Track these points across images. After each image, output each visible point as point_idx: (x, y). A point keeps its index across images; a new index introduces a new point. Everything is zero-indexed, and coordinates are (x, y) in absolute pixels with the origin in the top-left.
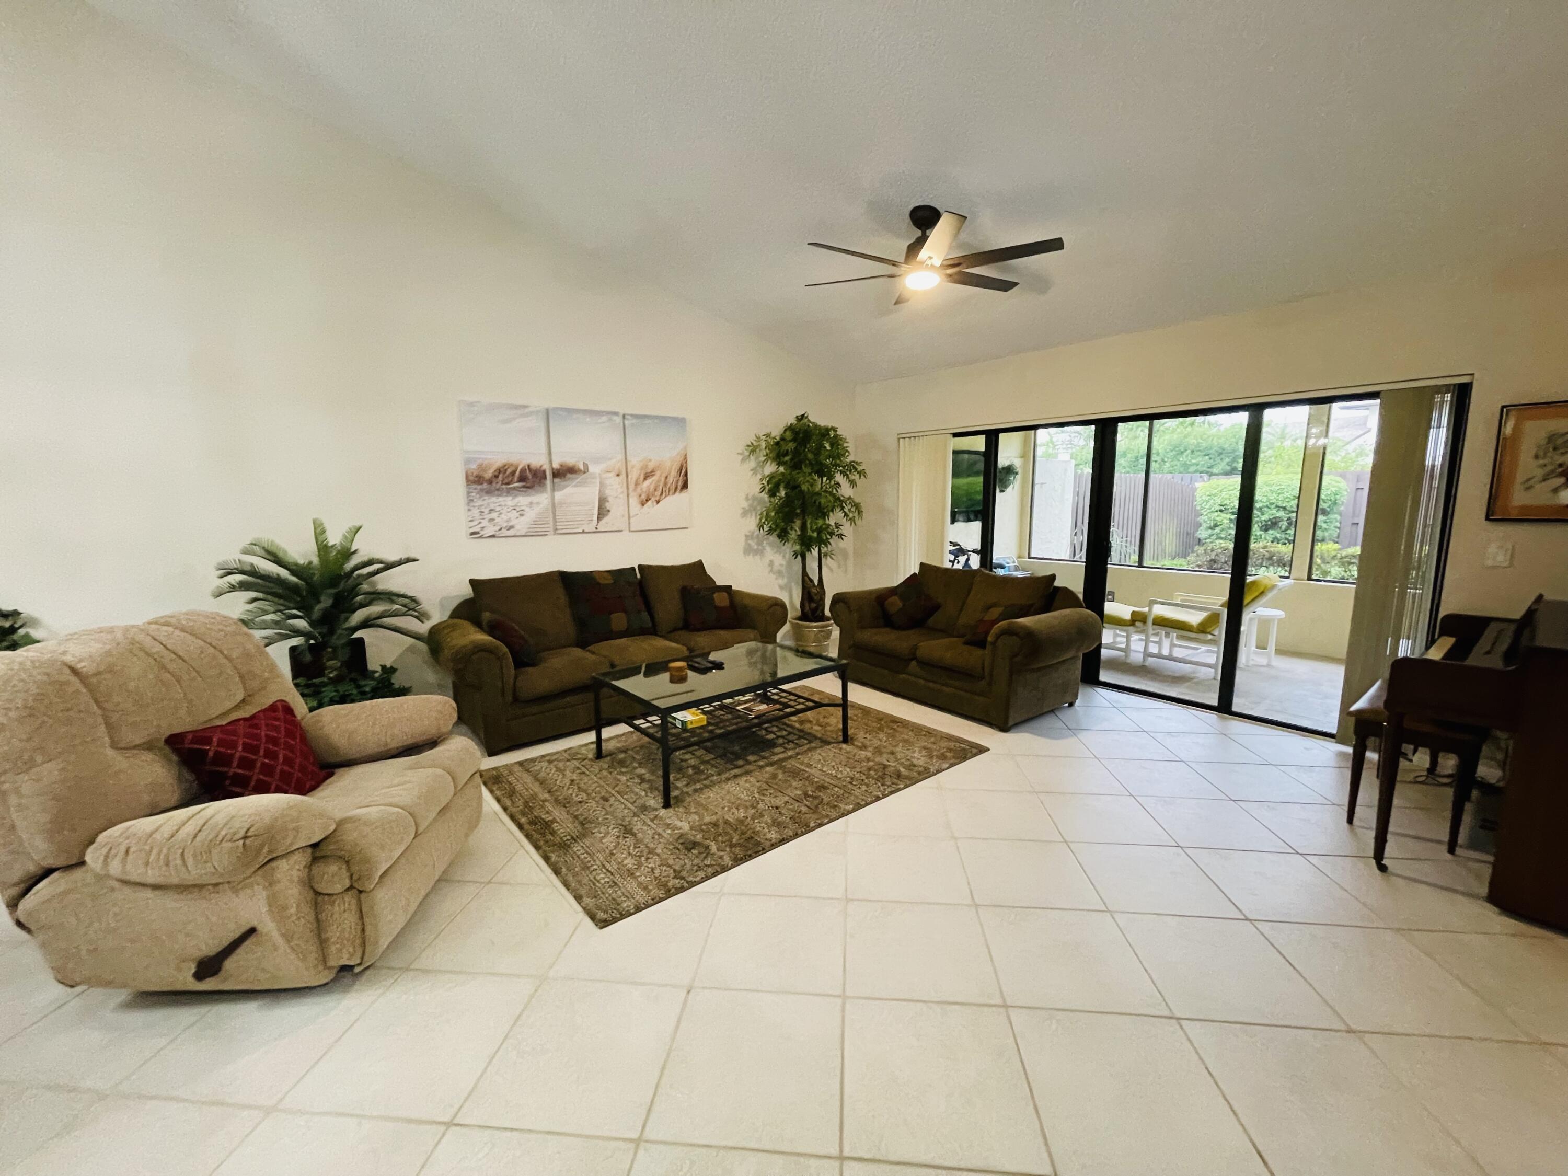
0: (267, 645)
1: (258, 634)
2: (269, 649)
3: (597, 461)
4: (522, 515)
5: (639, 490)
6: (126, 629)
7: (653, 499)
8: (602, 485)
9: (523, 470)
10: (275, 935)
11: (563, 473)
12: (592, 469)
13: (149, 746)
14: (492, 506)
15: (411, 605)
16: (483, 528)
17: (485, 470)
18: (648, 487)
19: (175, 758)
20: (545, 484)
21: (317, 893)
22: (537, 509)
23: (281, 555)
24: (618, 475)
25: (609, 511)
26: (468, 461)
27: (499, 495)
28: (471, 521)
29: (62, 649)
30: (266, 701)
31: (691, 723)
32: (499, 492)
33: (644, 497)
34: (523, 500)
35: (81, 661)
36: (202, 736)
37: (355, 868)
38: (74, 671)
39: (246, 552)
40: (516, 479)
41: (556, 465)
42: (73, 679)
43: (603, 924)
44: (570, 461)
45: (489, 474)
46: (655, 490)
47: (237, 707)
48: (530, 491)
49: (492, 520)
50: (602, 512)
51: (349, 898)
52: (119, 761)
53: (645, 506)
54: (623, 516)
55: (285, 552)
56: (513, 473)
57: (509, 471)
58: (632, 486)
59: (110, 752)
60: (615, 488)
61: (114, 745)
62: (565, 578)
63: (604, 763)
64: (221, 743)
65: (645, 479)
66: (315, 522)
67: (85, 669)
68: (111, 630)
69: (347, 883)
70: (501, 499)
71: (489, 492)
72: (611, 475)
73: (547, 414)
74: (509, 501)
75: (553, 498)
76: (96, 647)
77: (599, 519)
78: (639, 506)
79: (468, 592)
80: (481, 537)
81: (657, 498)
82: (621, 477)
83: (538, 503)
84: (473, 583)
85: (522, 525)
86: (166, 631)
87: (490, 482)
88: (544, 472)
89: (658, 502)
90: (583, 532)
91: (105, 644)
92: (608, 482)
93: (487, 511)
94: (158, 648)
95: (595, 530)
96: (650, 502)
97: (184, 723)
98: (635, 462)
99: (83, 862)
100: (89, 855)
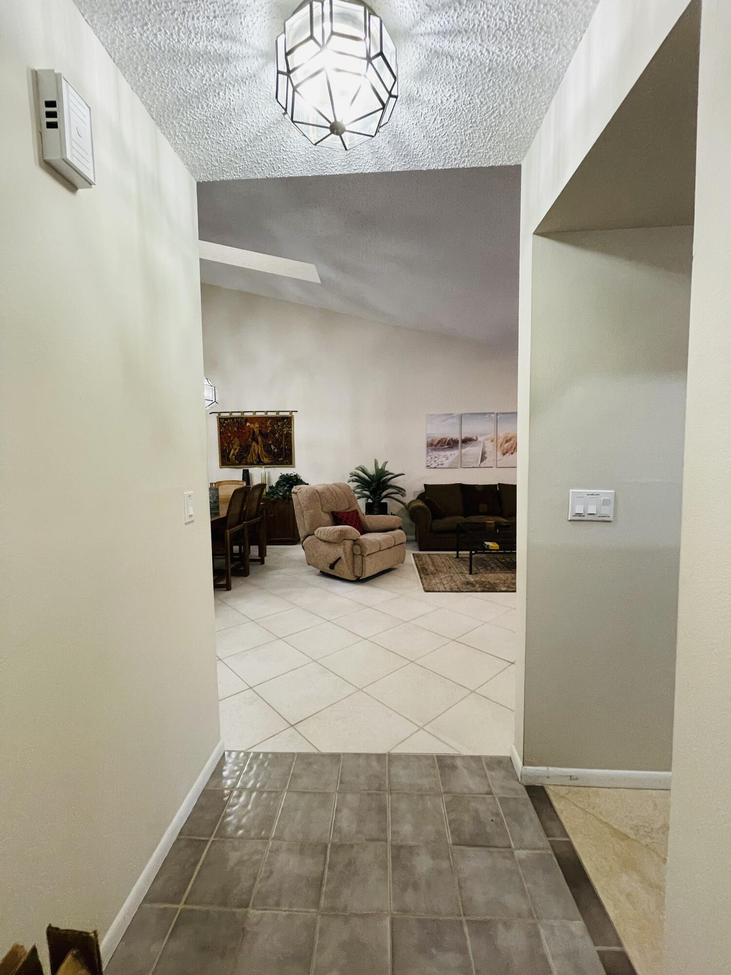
0: (358, 499)
1: (356, 495)
2: (358, 500)
3: (481, 435)
4: (447, 459)
5: (502, 448)
6: (327, 485)
7: (510, 452)
8: (484, 447)
9: (449, 441)
10: (344, 560)
11: (467, 441)
12: (479, 439)
13: (328, 512)
14: (436, 455)
15: (401, 491)
16: (432, 464)
17: (434, 441)
18: (507, 446)
19: (332, 518)
20: (458, 446)
21: (354, 554)
22: (454, 457)
23: (366, 471)
24: (492, 441)
25: (486, 458)
26: (428, 438)
27: (439, 451)
28: (428, 461)
29: (316, 486)
30: (352, 509)
31: (491, 547)
32: (439, 450)
33: (505, 451)
34: (448, 453)
36: (338, 513)
37: (362, 548)
38: (317, 492)
39: (356, 469)
40: (446, 444)
41: (463, 438)
43: (427, 591)
44: (469, 436)
45: (435, 443)
46: (511, 448)
47: (347, 510)
48: (452, 449)
49: (435, 461)
50: (483, 458)
51: (360, 557)
52: (323, 514)
53: (506, 455)
54: (494, 460)
55: (367, 470)
56: (445, 442)
57: (444, 441)
58: (499, 445)
59: (321, 512)
60: (490, 447)
61: (322, 510)
62: (461, 486)
63: (458, 560)
64: (341, 516)
65: (506, 443)
66: (375, 460)
67: (319, 491)
68: (324, 484)
69: (360, 553)
70: (439, 452)
71: (435, 450)
72: (488, 441)
73: (461, 416)
74: (442, 453)
75: (461, 452)
76: (321, 487)
77: (481, 461)
78: (502, 456)
79: (423, 489)
80: (431, 468)
81: (512, 452)
82: (493, 442)
83: (454, 454)
84: (425, 485)
85: (447, 463)
86: (335, 487)
87: (436, 446)
88: (458, 441)
89: (512, 454)
90: (474, 467)
91: (323, 487)
92: (486, 445)
93: (434, 457)
94: (332, 490)
95: (478, 466)
96: (508, 454)
97: (335, 510)
98: (501, 434)
99: (314, 534)
100: (315, 532)
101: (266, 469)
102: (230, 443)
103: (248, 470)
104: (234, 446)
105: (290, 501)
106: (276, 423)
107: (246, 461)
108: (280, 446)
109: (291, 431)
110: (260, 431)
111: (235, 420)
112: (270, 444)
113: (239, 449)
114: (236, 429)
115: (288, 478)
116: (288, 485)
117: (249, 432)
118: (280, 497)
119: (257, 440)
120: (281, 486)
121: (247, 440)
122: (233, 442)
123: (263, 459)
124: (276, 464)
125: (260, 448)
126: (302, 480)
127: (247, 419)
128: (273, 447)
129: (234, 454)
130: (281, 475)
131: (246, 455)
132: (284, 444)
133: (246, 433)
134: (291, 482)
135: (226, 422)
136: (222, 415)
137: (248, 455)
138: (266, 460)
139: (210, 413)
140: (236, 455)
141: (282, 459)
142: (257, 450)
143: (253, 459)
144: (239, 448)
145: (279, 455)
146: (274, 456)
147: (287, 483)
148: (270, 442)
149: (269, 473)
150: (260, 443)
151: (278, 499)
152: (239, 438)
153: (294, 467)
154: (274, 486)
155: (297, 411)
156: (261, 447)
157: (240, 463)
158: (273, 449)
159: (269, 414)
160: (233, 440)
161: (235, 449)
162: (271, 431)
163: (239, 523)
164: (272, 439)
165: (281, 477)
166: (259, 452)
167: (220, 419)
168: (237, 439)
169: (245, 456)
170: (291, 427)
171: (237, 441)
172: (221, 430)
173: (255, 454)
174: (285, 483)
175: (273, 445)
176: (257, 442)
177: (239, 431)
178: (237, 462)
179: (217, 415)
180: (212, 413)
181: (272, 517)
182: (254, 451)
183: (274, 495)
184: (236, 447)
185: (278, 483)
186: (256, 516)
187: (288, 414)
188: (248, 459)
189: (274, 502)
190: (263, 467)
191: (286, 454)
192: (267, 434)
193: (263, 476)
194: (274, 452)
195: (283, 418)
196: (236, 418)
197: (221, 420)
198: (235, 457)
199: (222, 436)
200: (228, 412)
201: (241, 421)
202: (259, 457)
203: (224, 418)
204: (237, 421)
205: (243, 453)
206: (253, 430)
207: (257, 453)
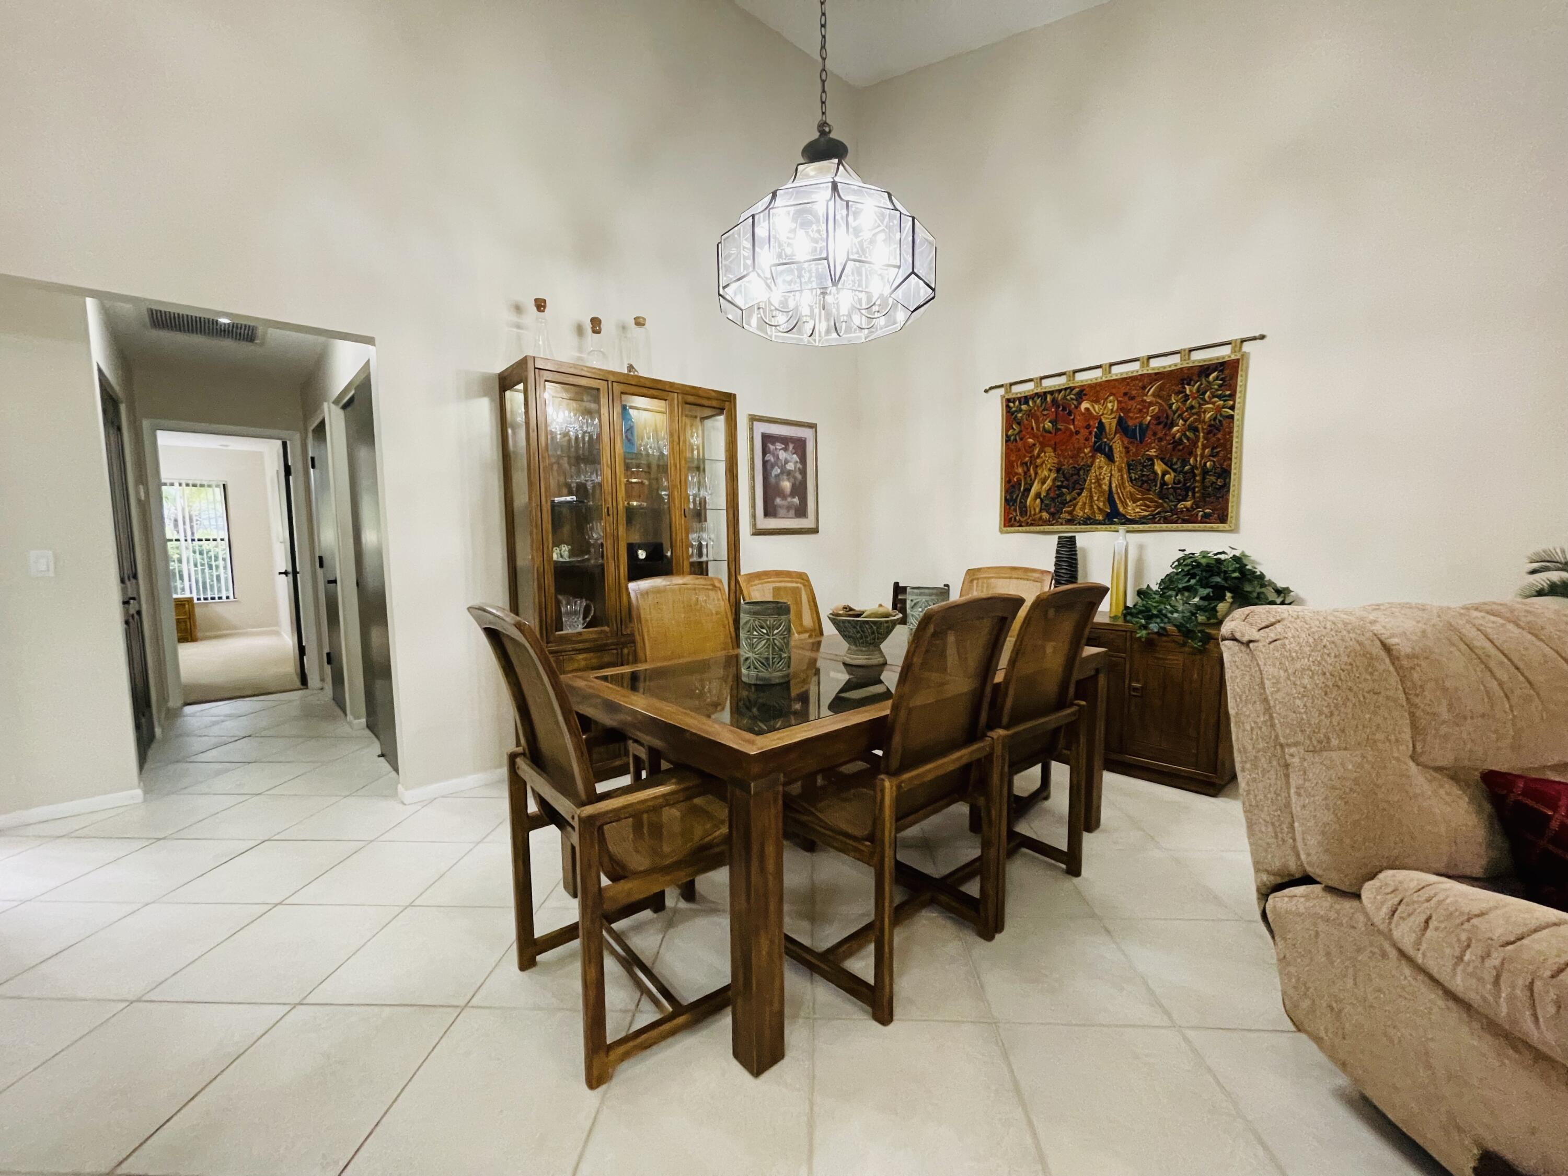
6: (1441, 610)
13: (1454, 774)
19: (1488, 807)
29: (1371, 617)
35: (1392, 636)
36: (1540, 790)
38: (1387, 648)
42: (1383, 654)
52: (1419, 780)
61: (1415, 757)
67: (1397, 647)
76: (1409, 624)
86: (1493, 622)
91: (1418, 622)
94: (1480, 642)
97: (1503, 763)
99: (1358, 896)
100: (1368, 891)
101: (1129, 535)
102: (1031, 464)
103: (1074, 537)
104: (1039, 472)
105: (1211, 646)
106: (1179, 388)
107: (1070, 513)
108: (1185, 462)
109: (1232, 408)
110: (1121, 422)
111: (1049, 398)
112: (1151, 459)
113: (1055, 480)
114: (1048, 425)
115: (1208, 565)
116: (1204, 592)
117: (1088, 427)
118: (1170, 627)
119: (1111, 448)
120: (1180, 591)
121: (1080, 450)
122: (1039, 461)
123: (1125, 505)
124: (1167, 521)
125: (1116, 473)
126: (1262, 576)
127: (1082, 393)
128: (1159, 467)
129: (1038, 495)
130: (1181, 554)
131: (1074, 493)
132: (1202, 456)
133: (1077, 433)
134: (1218, 579)
135: (1024, 407)
136: (1017, 389)
137: (1079, 494)
138: (1132, 509)
139: (986, 391)
140: (1043, 494)
141: (1189, 504)
142: (1106, 481)
143: (1092, 506)
144: (1053, 475)
145: (1182, 490)
146: (1162, 496)
147: (1204, 584)
148: (1152, 452)
149: (1141, 547)
150: (1117, 456)
151: (1163, 633)
152: (1055, 450)
153: (1234, 530)
154: (1155, 587)
155: (1262, 337)
156: (1120, 470)
157: (1054, 518)
158: (1159, 472)
159: (1156, 364)
160: (1038, 456)
161: (1043, 482)
162: (1156, 418)
163: (972, 734)
164: (1160, 440)
165: (1180, 562)
166: (1114, 485)
167: (1008, 401)
168: (1049, 451)
169: (1068, 498)
170: (1232, 396)
171: (1049, 458)
172: (1010, 432)
173: (1102, 492)
174: (1193, 582)
175: (1162, 460)
176: (1110, 458)
177: (1058, 430)
178: (1045, 515)
179: (1002, 391)
180: (991, 388)
181: (1135, 689)
182: (1098, 481)
183: (1149, 618)
184: (1046, 473)
185: (1168, 583)
186: (1061, 703)
187: (1224, 353)
188: (1078, 508)
189: (1150, 644)
190: (1122, 528)
191: (1204, 488)
192: (1144, 429)
193: (1120, 556)
194: (1164, 483)
195: (1205, 370)
196: (1051, 393)
197: (1011, 405)
198: (1042, 501)
199: (1012, 446)
200: (1031, 380)
201: (1065, 397)
202: (1111, 500)
203: (1019, 399)
204: (1054, 401)
205: (1064, 490)
206: (1101, 423)
207: (1105, 488)
